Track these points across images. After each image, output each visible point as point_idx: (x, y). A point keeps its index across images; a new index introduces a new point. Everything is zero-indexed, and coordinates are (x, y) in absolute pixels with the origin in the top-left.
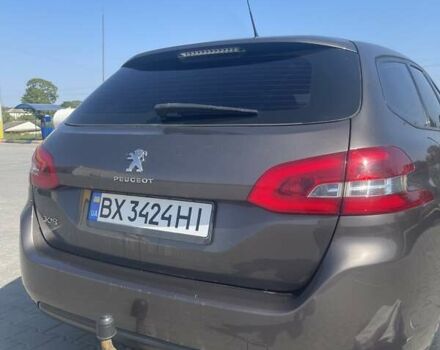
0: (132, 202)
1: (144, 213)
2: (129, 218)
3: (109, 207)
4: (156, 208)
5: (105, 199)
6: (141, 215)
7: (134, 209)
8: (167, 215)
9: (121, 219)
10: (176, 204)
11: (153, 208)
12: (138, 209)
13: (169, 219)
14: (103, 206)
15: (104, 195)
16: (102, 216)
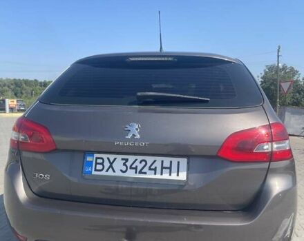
0: (123, 159)
1: (134, 166)
2: (121, 171)
3: (102, 164)
4: (143, 163)
5: (97, 158)
6: (131, 168)
7: (124, 164)
8: (153, 167)
9: (114, 171)
10: (159, 159)
11: (140, 163)
12: (129, 164)
13: (155, 169)
14: (96, 163)
15: (96, 155)
16: (96, 170)
